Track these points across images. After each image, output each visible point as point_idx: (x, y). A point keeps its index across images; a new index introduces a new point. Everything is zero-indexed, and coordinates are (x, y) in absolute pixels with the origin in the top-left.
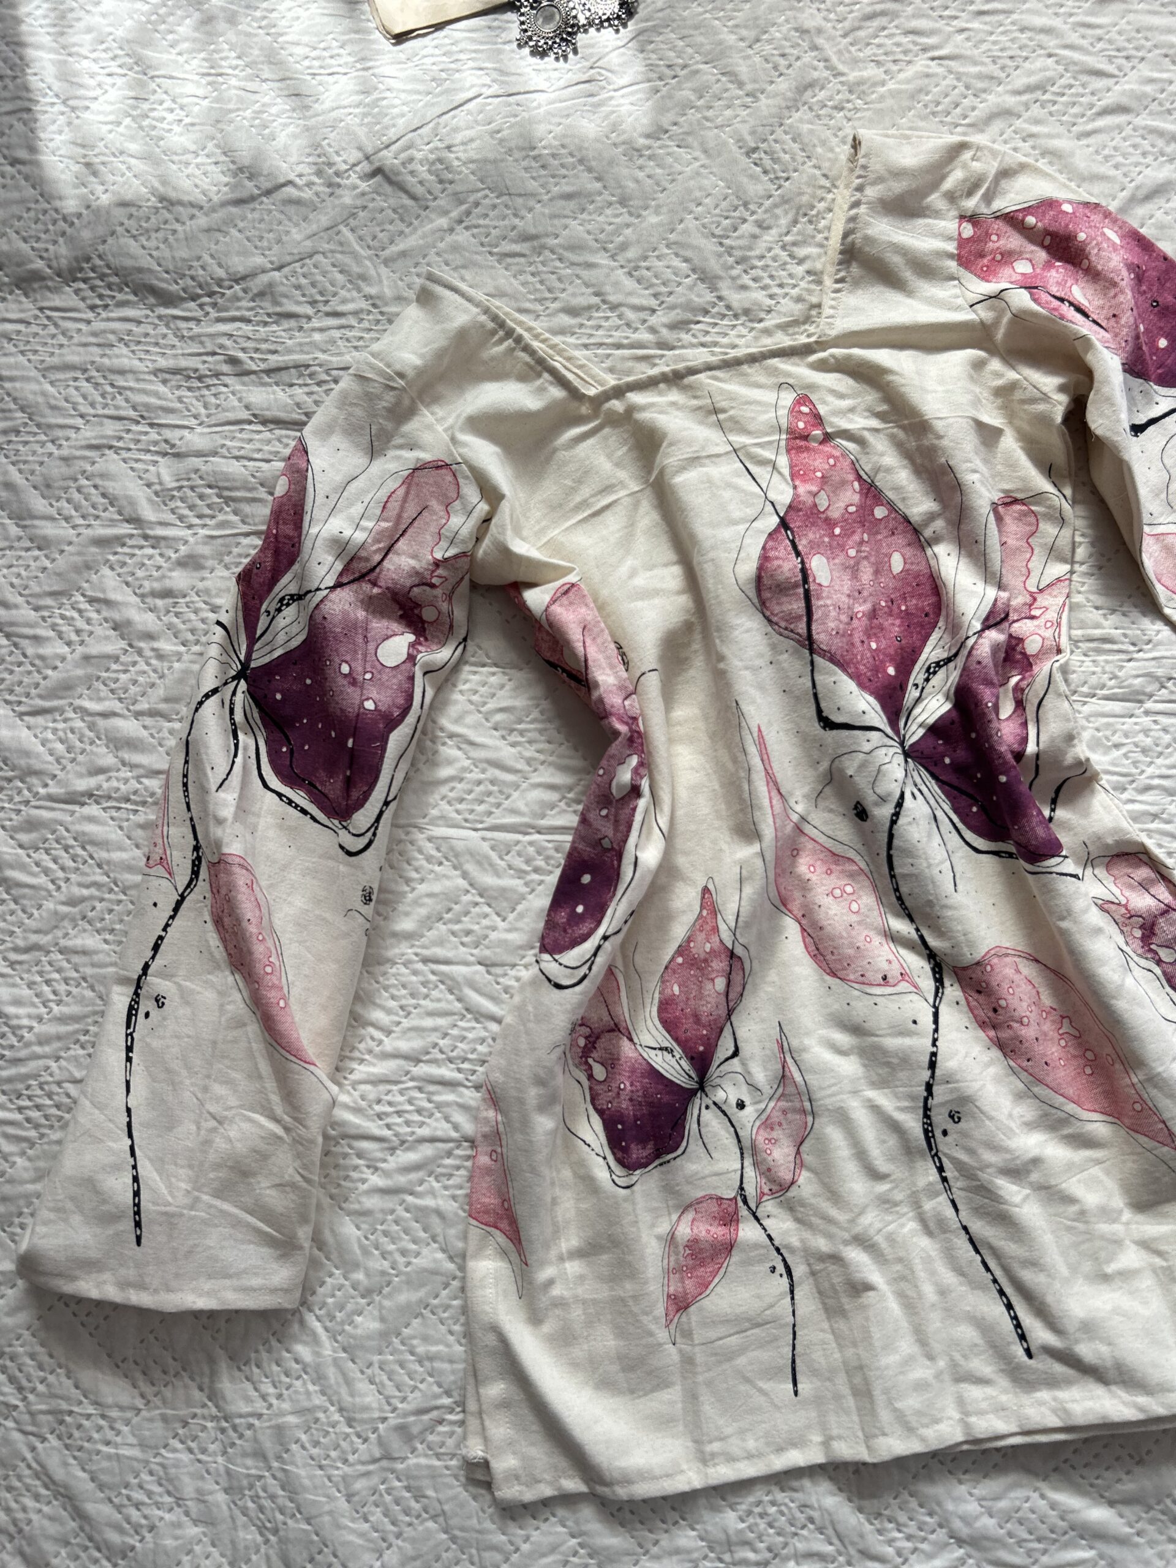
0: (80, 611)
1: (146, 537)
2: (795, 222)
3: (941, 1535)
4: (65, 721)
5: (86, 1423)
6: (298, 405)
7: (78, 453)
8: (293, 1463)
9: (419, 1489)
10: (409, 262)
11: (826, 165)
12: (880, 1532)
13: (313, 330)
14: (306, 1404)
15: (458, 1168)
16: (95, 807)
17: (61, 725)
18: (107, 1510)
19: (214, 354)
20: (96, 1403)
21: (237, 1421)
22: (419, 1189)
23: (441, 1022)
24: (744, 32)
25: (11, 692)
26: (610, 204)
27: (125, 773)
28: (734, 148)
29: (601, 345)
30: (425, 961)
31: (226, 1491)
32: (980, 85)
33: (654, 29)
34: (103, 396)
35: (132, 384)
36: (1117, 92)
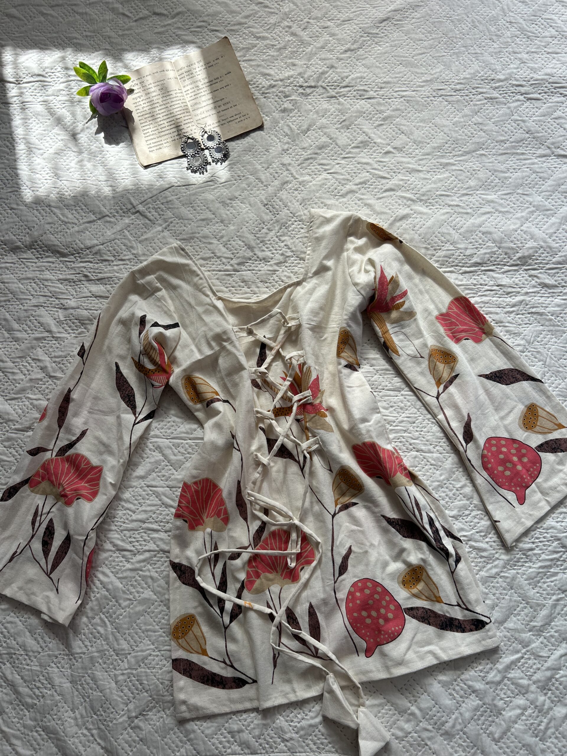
0: (29, 363)
1: (53, 337)
2: (281, 228)
5: (20, 658)
6: (108, 291)
7: (30, 308)
8: (97, 670)
9: (141, 680)
10: (148, 242)
11: (291, 209)
13: (114, 265)
14: (101, 648)
15: (158, 561)
17: (21, 404)
18: (27, 690)
19: (79, 274)
20: (25, 650)
21: (76, 655)
22: (144, 569)
23: (153, 508)
24: (264, 165)
25: (3, 392)
26: (217, 222)
28: (260, 204)
29: (214, 270)
30: (148, 486)
31: (71, 682)
32: (343, 182)
33: (234, 164)
34: (40, 288)
35: (50, 284)
36: (390, 184)
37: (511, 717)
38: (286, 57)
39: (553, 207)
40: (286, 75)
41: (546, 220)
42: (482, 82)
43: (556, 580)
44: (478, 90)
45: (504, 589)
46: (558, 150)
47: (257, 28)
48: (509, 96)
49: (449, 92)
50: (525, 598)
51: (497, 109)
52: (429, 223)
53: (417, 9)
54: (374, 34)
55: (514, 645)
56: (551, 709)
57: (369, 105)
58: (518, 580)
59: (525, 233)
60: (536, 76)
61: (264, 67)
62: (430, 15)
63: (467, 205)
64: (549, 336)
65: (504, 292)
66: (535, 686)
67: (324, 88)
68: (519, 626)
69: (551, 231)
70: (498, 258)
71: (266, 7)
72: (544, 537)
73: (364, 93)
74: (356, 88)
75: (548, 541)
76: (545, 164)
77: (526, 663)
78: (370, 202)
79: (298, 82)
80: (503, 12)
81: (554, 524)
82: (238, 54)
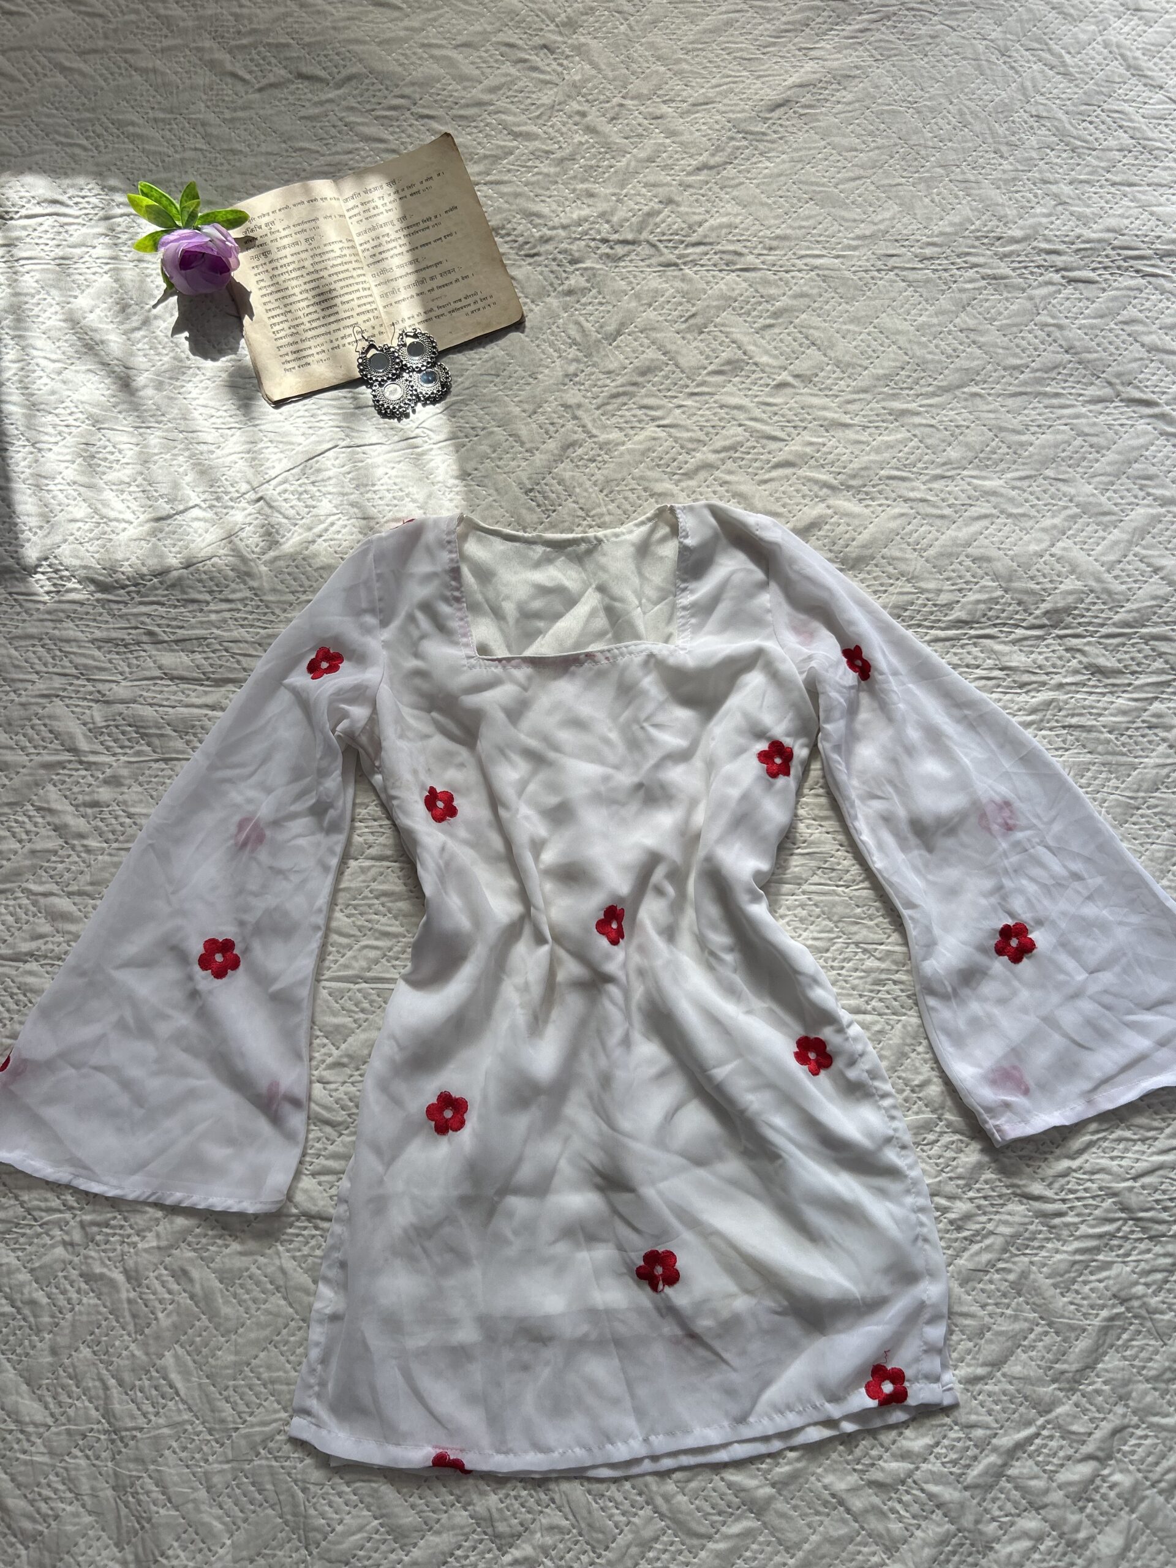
0: (29, 817)
1: (81, 762)
3: (648, 1511)
4: (15, 899)
5: (9, 1437)
6: (198, 667)
7: (33, 700)
8: (166, 1465)
9: (261, 1483)
11: (582, 501)
12: (603, 1510)
13: (211, 611)
14: (178, 1419)
15: (298, 1235)
16: (35, 964)
17: (12, 903)
18: (22, 1504)
19: (136, 628)
20: (17, 1421)
21: (124, 1434)
24: (526, 406)
27: (59, 938)
28: (517, 489)
31: (114, 1488)
32: (690, 446)
33: (463, 402)
34: (53, 658)
35: (75, 650)
36: (788, 451)
37: (1011, 1554)
38: (575, 177)
39: (1116, 509)
40: (575, 216)
41: (1101, 533)
42: (977, 243)
43: (1108, 1278)
44: (968, 258)
45: (1004, 1295)
46: (1129, 389)
47: (515, 115)
48: (1032, 273)
49: (909, 262)
50: (1047, 1315)
51: (1007, 299)
52: (865, 536)
53: (845, 83)
54: (758, 133)
55: (1022, 1409)
56: (1091, 1538)
57: (745, 285)
58: (1032, 1276)
59: (1058, 560)
60: (1087, 233)
61: (528, 198)
62: (874, 97)
63: (943, 500)
64: (1103, 776)
65: (1014, 681)
66: (1061, 1493)
67: (654, 246)
68: (1034, 1372)
69: (1112, 558)
70: (1003, 611)
71: (535, 69)
72: (1086, 1190)
73: (735, 258)
74: (719, 247)
75: (1093, 1198)
76: (1102, 417)
77: (1045, 1446)
78: (743, 488)
79: (599, 232)
80: (1024, 94)
81: (1105, 1162)
82: (472, 169)
